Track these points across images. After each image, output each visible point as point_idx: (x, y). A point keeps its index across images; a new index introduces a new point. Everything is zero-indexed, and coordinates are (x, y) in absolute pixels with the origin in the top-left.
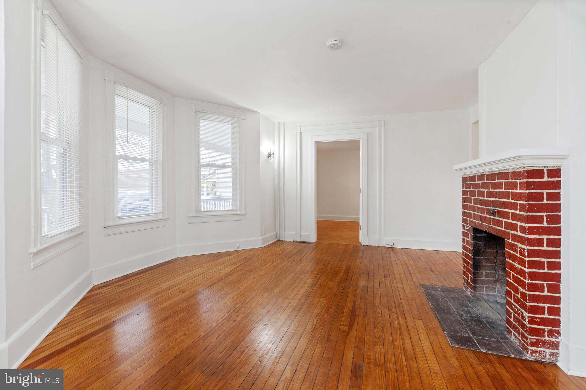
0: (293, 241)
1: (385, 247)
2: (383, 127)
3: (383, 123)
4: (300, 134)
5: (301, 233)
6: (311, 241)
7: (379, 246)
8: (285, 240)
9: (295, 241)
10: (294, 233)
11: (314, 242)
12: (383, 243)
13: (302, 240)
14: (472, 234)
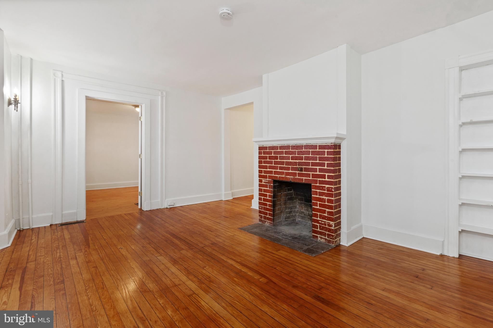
0: (49, 225)
1: (167, 208)
2: (164, 97)
3: (164, 94)
4: (62, 82)
5: (62, 212)
6: (79, 219)
7: (161, 208)
8: (34, 226)
9: (52, 225)
10: (51, 214)
11: (85, 219)
12: (166, 205)
13: (64, 222)
14: (272, 185)
